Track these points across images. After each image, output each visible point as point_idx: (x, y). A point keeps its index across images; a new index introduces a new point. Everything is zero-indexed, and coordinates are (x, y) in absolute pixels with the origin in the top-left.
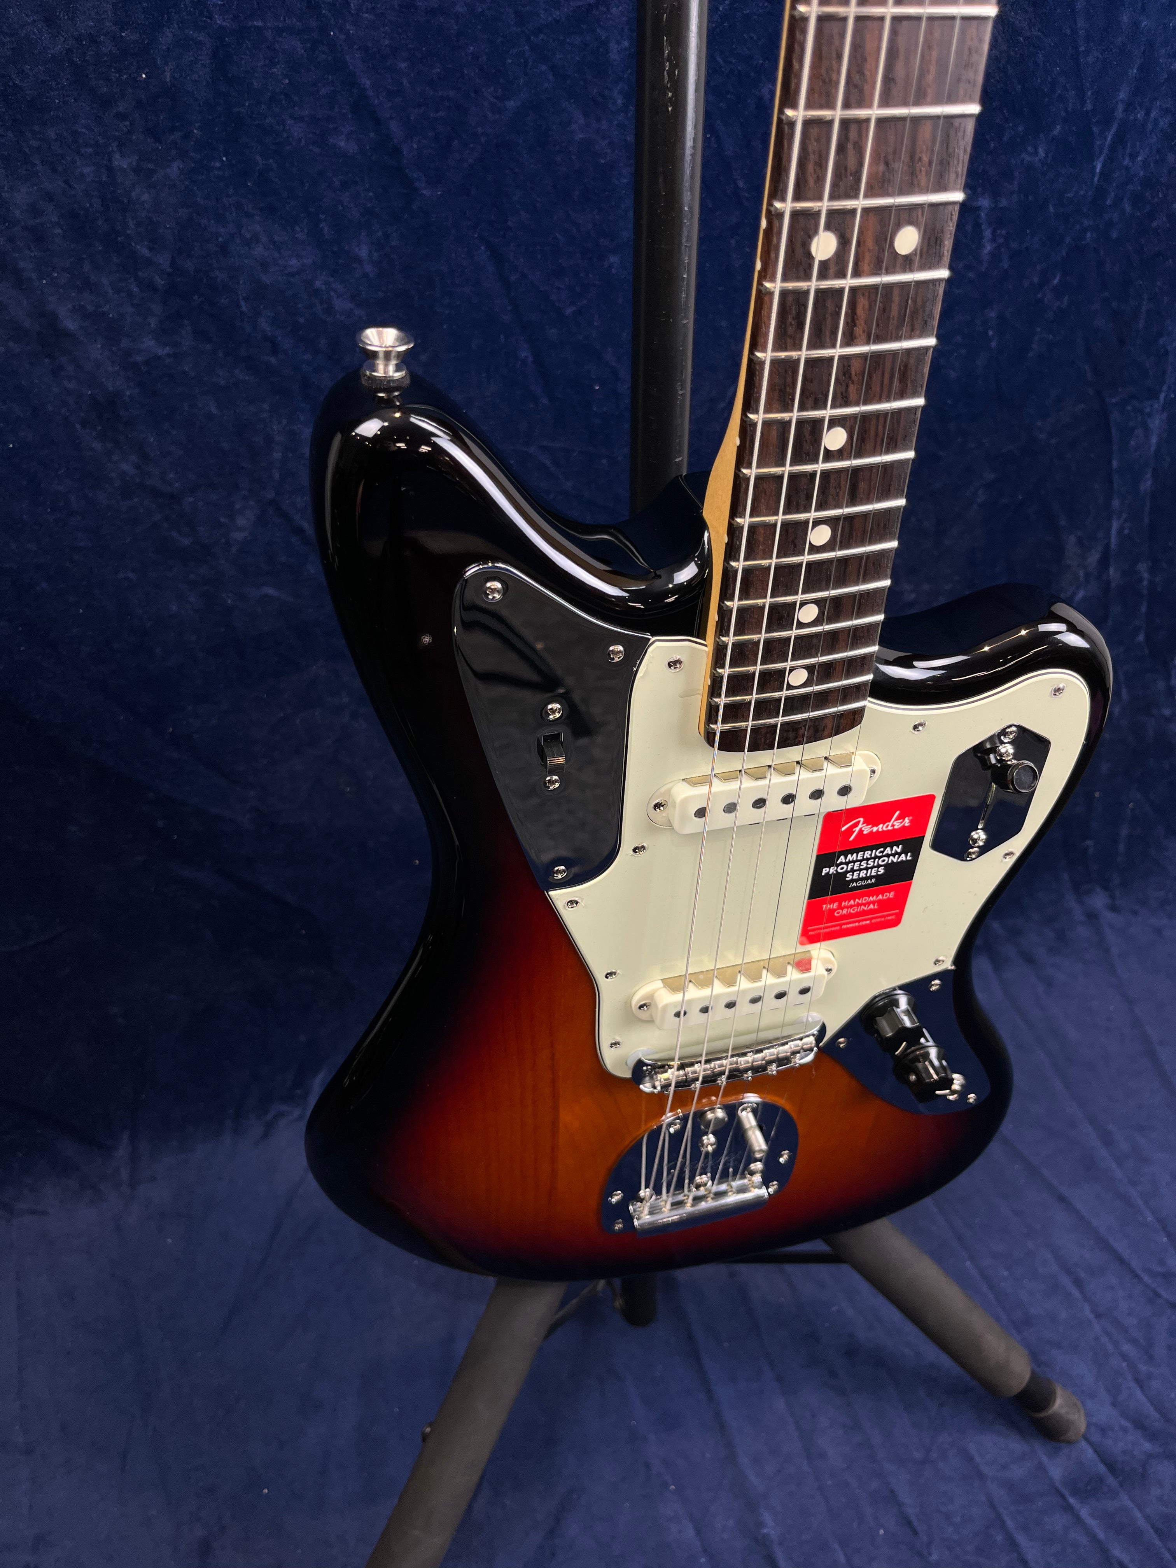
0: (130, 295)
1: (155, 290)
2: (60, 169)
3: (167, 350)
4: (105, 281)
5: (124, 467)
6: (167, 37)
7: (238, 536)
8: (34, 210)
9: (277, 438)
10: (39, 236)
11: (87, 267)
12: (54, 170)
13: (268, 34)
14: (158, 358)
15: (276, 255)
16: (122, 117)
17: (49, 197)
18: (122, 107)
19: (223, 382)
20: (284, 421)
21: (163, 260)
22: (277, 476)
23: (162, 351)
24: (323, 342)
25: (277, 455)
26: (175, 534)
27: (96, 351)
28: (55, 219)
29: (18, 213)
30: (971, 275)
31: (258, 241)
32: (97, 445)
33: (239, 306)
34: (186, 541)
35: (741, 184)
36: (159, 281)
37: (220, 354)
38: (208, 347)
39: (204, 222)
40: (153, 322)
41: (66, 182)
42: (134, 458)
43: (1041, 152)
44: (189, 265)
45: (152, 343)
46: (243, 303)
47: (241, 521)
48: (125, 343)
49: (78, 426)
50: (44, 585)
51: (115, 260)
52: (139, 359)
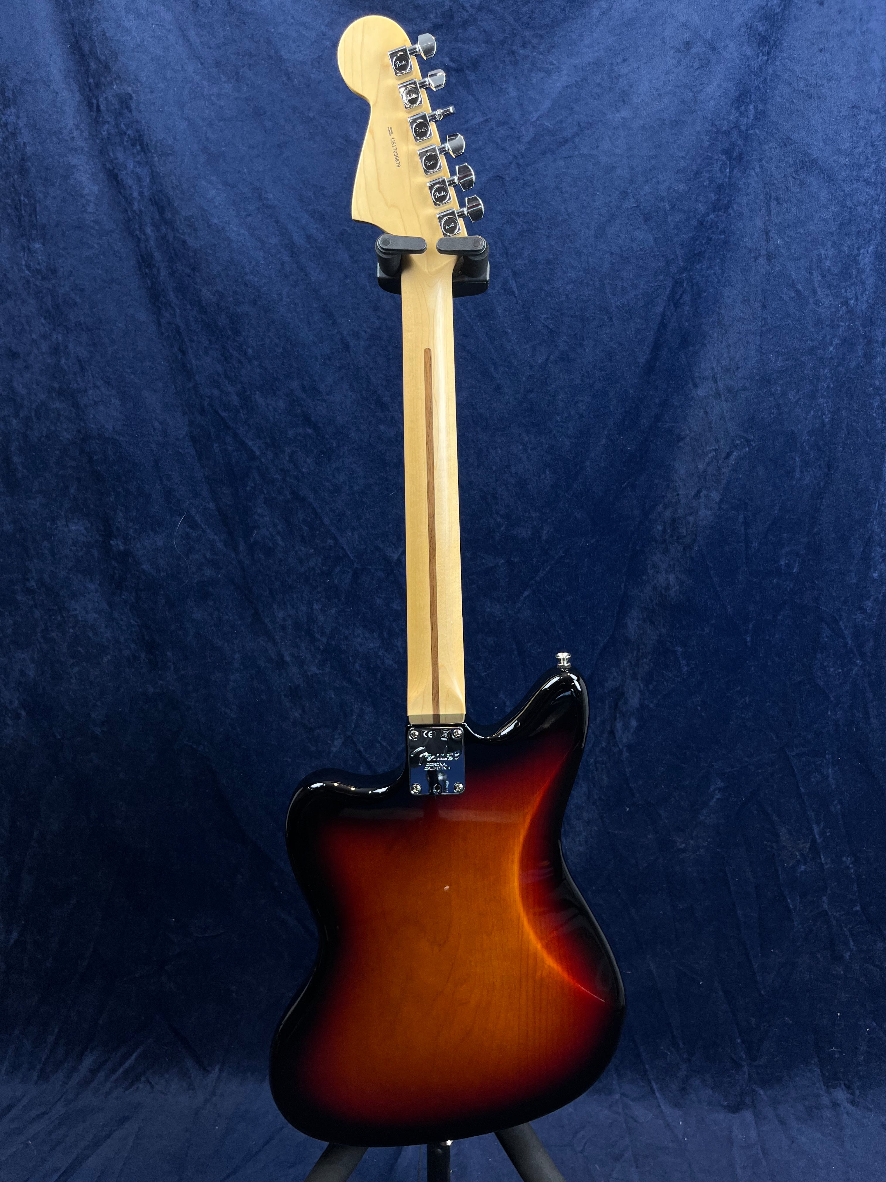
0: (310, 651)
1: (319, 650)
2: (295, 607)
3: (320, 671)
4: (303, 645)
5: (296, 714)
6: (337, 570)
7: (334, 749)
8: (284, 620)
9: (356, 711)
10: (283, 628)
11: (298, 640)
12: (293, 608)
13: (373, 571)
14: (316, 674)
15: (366, 642)
16: (319, 592)
17: (290, 616)
18: (319, 589)
19: (338, 686)
20: (360, 704)
21: (324, 640)
22: (353, 726)
23: (318, 672)
24: (379, 675)
25: (354, 717)
26: (309, 745)
27: (294, 669)
28: (290, 623)
29: (278, 620)
30: (678, 679)
31: (359, 636)
32: (288, 705)
33: (349, 659)
34: (313, 749)
35: (560, 632)
36: (321, 647)
37: (339, 675)
38: (335, 672)
39: (341, 628)
40: (317, 661)
41: (297, 611)
42: (300, 711)
43: (707, 630)
44: (333, 643)
45: (315, 668)
46: (350, 658)
47: (336, 743)
48: (305, 667)
49: (283, 696)
50: (255, 757)
51: (308, 638)
52: (309, 674)
